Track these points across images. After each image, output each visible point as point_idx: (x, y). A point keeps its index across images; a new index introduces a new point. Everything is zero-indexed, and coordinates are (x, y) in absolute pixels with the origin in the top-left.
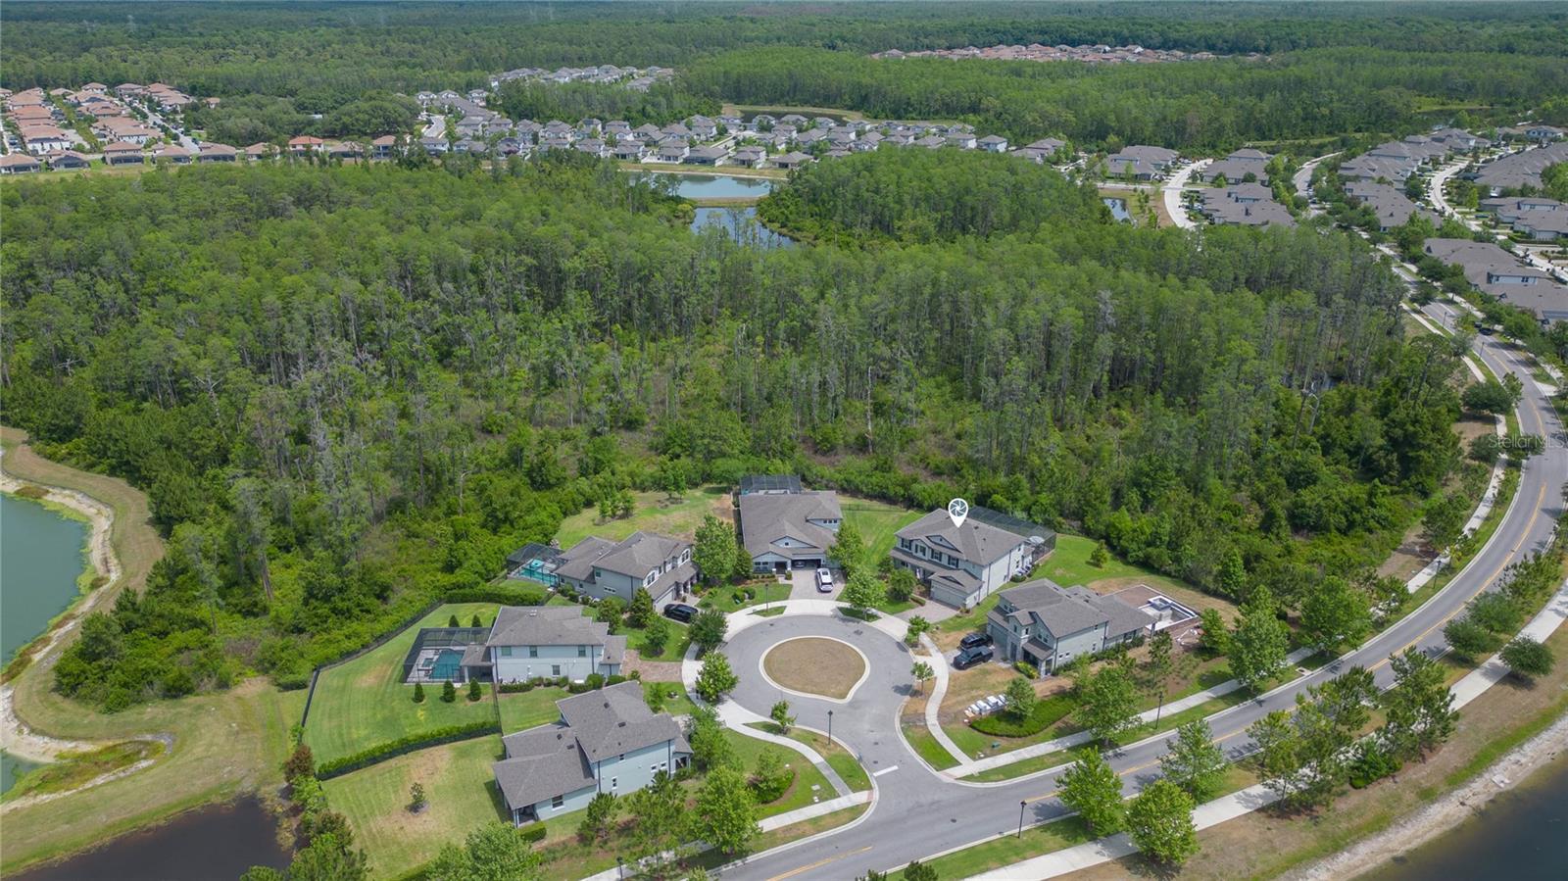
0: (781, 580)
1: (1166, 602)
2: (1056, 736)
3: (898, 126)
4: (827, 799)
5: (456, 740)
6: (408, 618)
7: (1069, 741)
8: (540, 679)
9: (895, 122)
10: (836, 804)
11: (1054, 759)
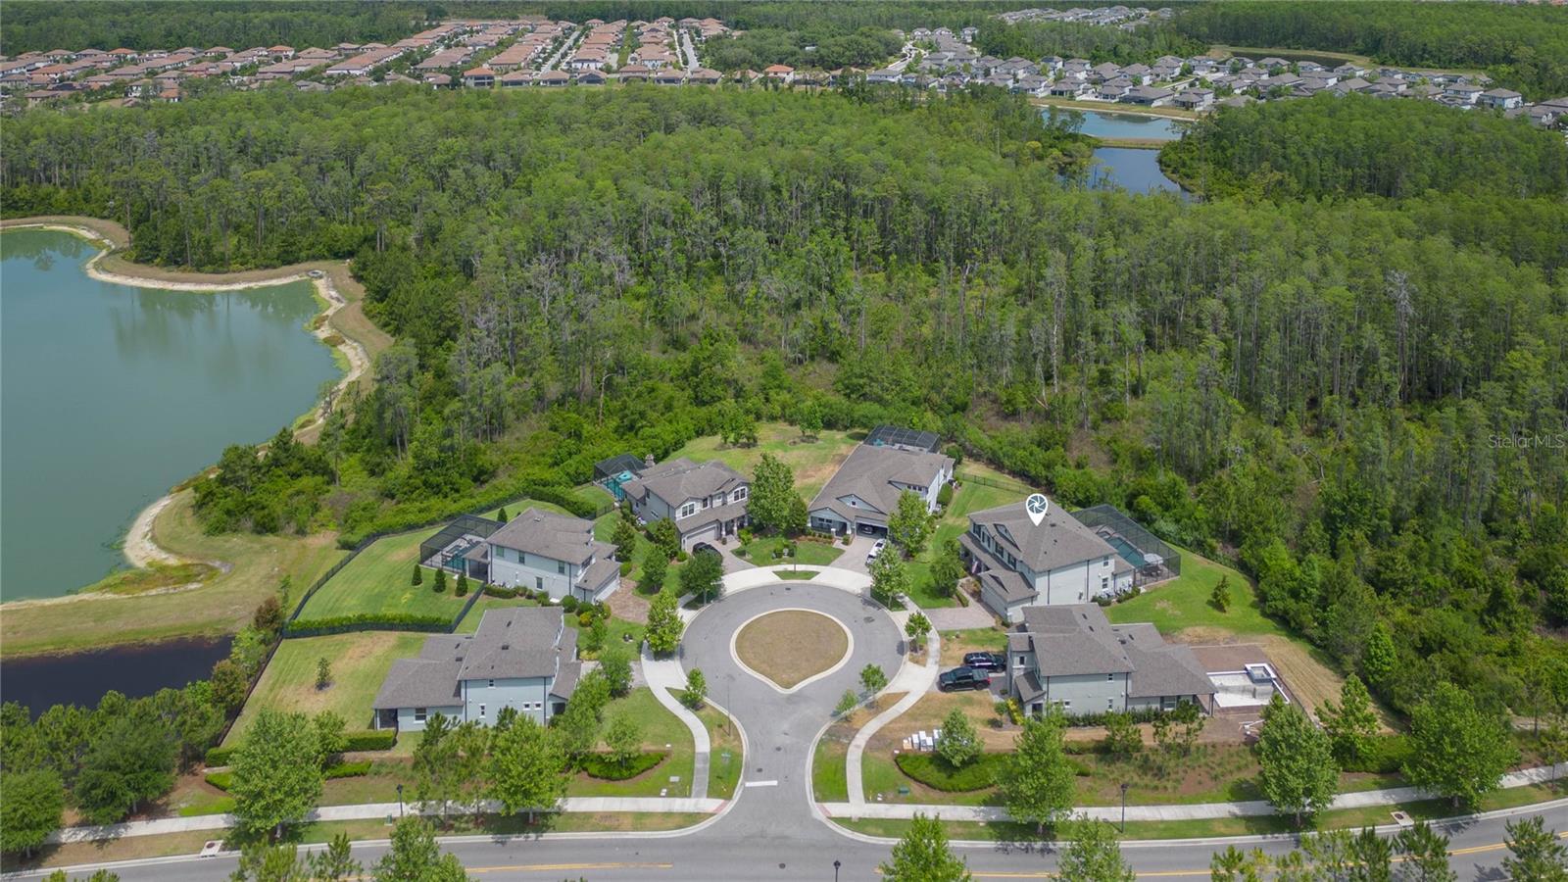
0: (838, 543)
1: (1269, 674)
2: (985, 803)
3: (1396, 73)
4: (674, 796)
5: (408, 630)
6: (483, 504)
7: (996, 814)
8: (525, 589)
9: (1392, 69)
10: (679, 805)
11: (959, 830)
